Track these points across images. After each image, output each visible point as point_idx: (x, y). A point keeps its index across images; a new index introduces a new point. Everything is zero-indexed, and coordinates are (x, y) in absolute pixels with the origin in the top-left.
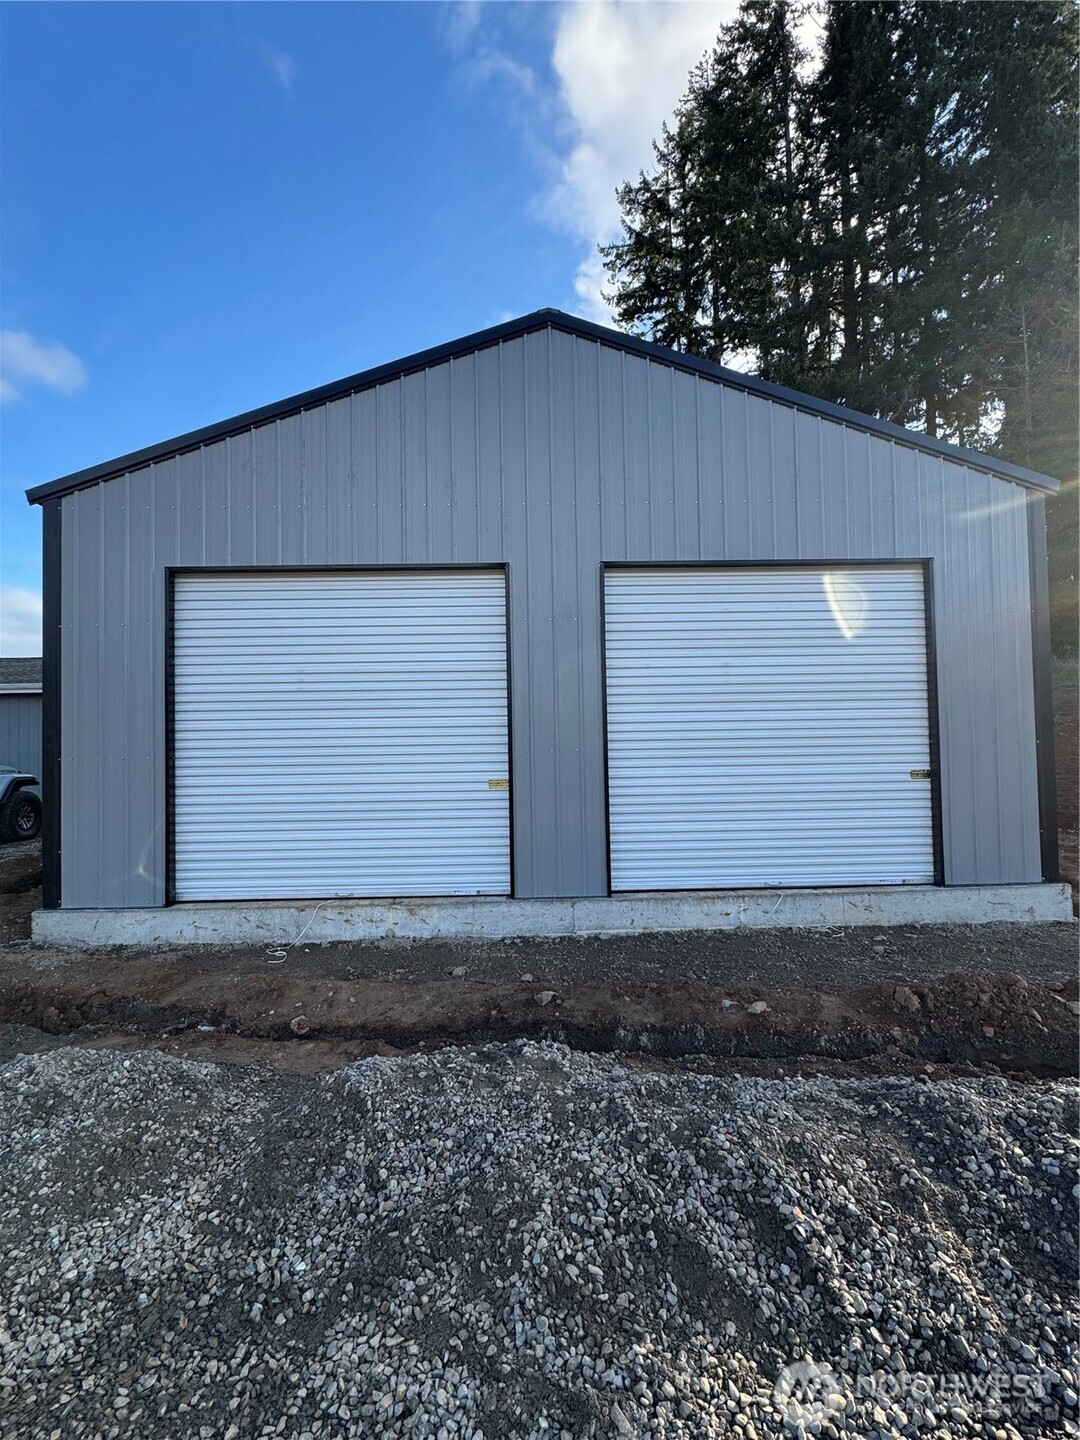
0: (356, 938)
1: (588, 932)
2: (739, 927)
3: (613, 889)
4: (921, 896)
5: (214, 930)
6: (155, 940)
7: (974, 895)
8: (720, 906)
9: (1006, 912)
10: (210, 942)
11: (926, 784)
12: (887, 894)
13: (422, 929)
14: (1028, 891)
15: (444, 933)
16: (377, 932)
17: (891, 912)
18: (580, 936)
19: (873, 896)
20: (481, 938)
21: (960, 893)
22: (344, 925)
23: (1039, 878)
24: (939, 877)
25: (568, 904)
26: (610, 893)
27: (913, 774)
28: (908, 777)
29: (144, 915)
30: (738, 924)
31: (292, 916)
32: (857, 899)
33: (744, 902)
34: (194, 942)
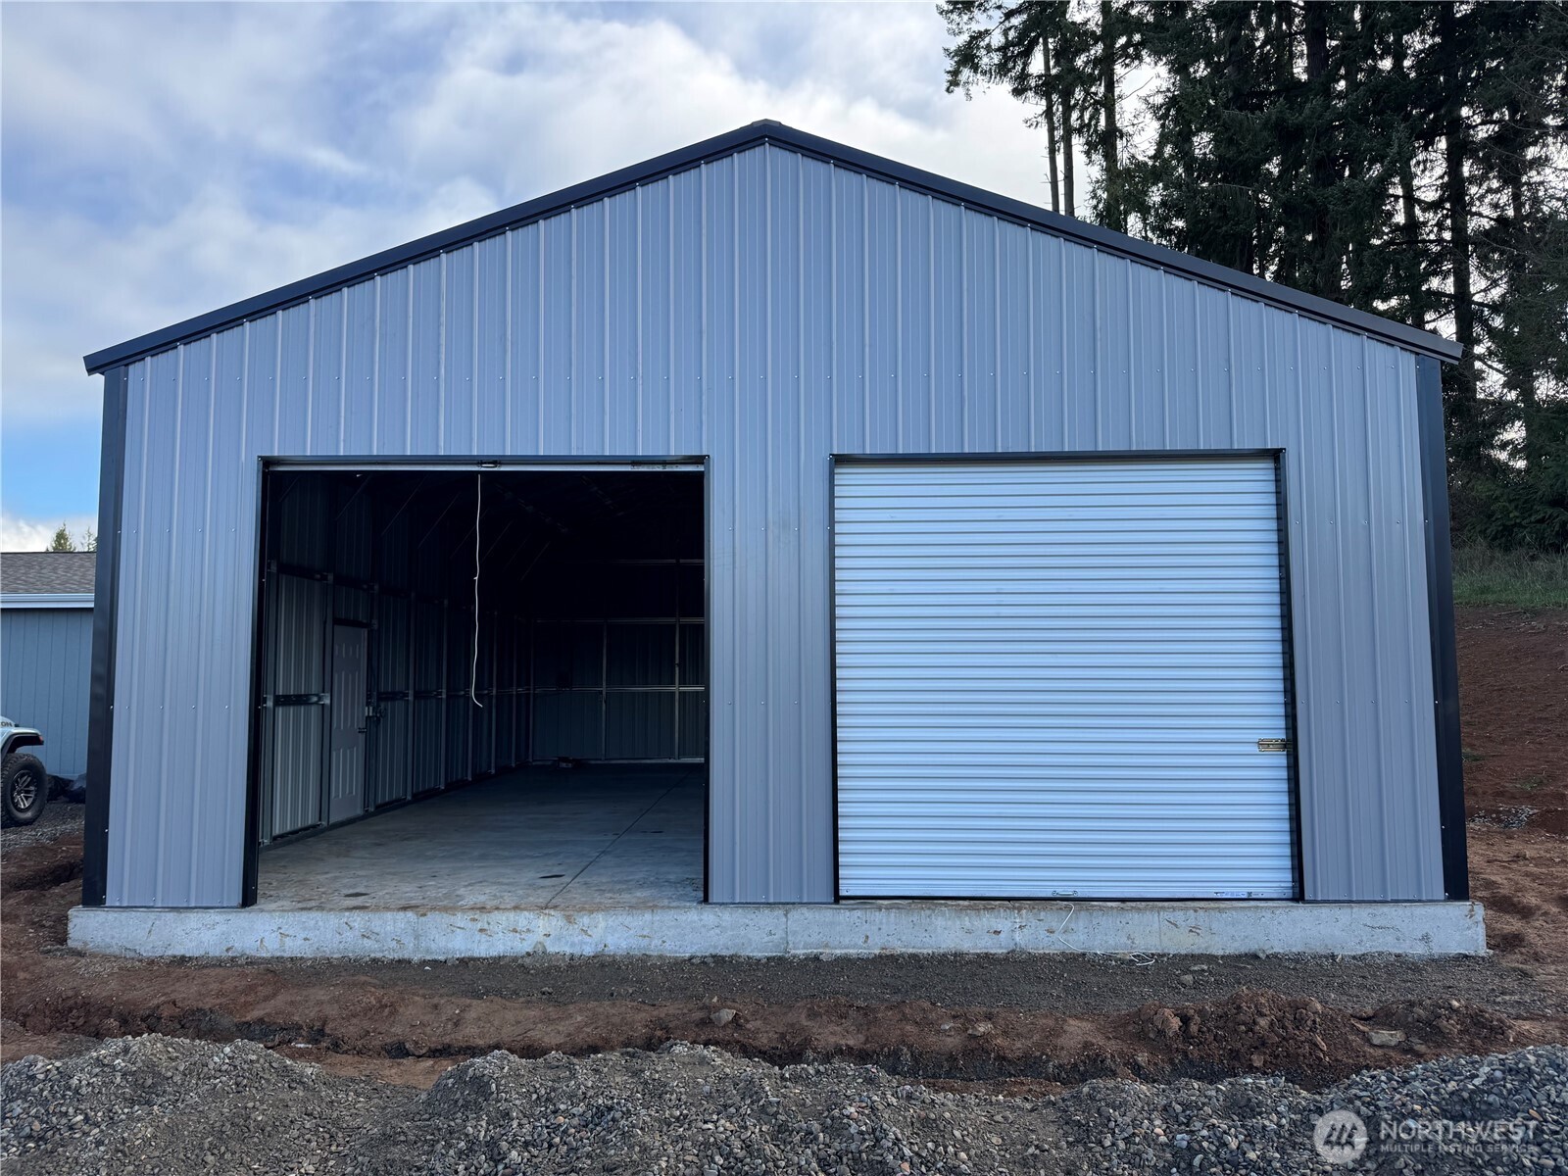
0: (494, 953)
1: (805, 951)
2: (1013, 951)
3: (843, 893)
4: (1268, 915)
5: (306, 939)
6: (228, 950)
7: (1344, 914)
8: (988, 920)
9: (1390, 939)
10: (299, 955)
11: (1281, 759)
12: (1220, 910)
13: (582, 943)
14: (1420, 910)
15: (611, 949)
16: (520, 946)
17: (1225, 936)
18: (794, 957)
19: (1201, 912)
20: (660, 957)
21: (1324, 911)
22: (478, 936)
23: (1441, 893)
24: (1297, 890)
25: (779, 912)
26: (838, 898)
27: (1260, 744)
28: (1255, 749)
29: (213, 916)
30: (1012, 947)
31: (409, 922)
32: (1179, 916)
33: (1021, 916)
34: (279, 954)
